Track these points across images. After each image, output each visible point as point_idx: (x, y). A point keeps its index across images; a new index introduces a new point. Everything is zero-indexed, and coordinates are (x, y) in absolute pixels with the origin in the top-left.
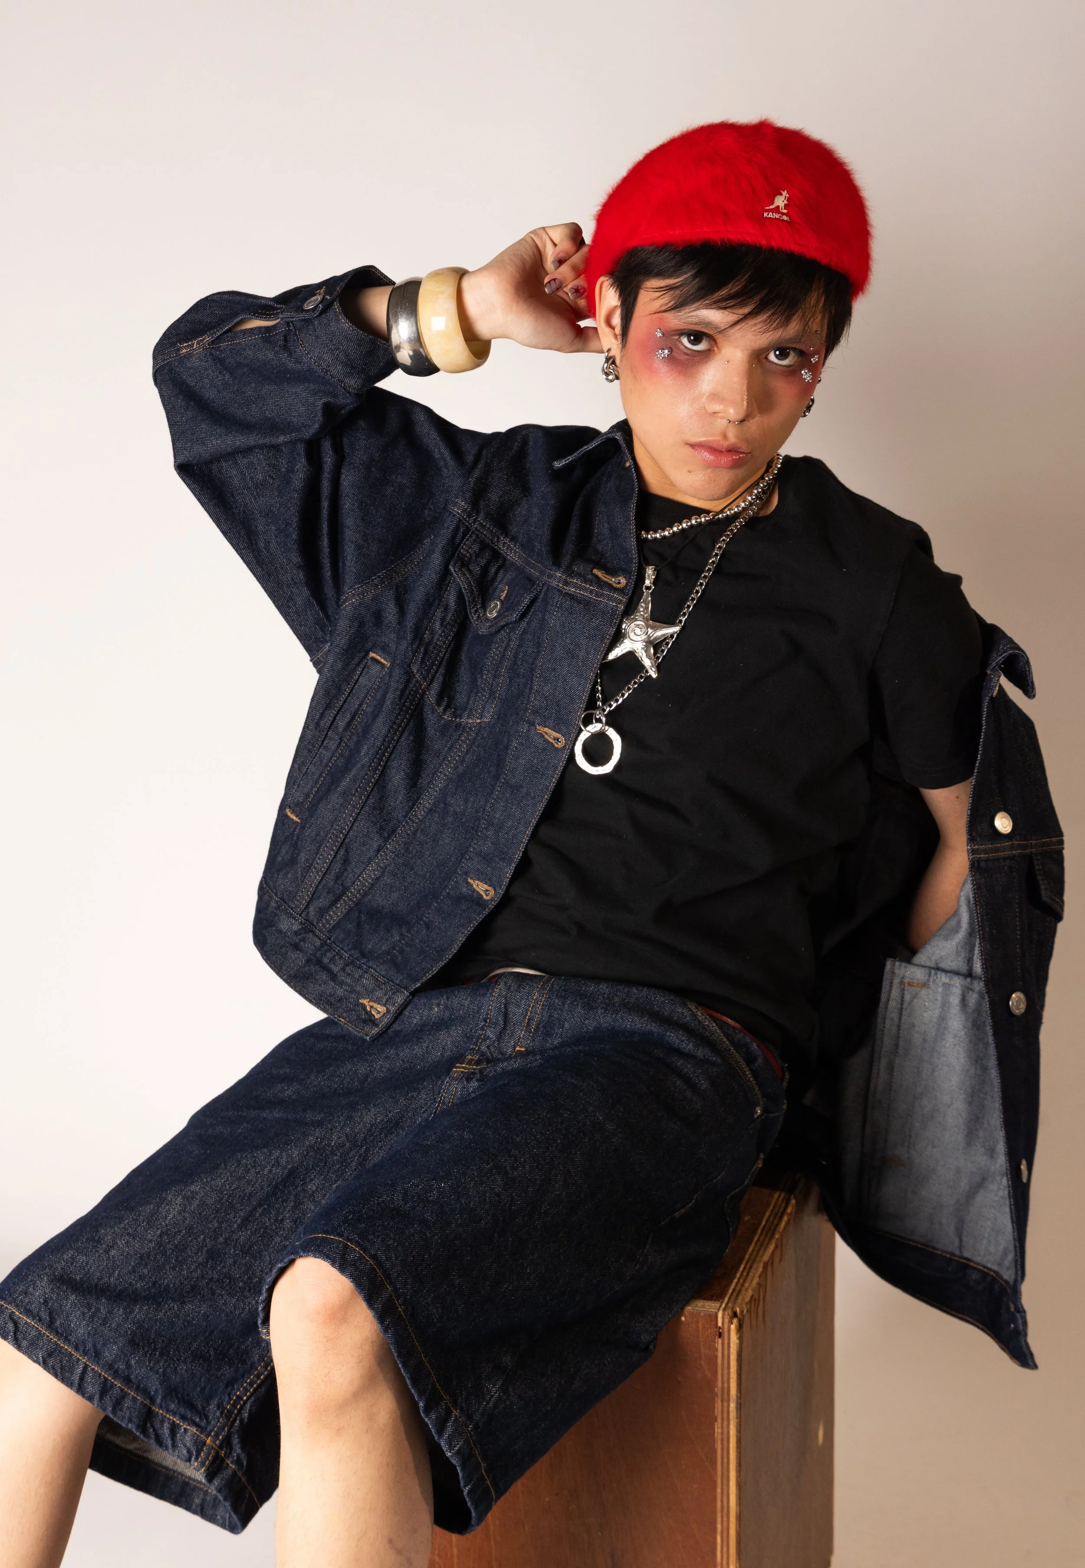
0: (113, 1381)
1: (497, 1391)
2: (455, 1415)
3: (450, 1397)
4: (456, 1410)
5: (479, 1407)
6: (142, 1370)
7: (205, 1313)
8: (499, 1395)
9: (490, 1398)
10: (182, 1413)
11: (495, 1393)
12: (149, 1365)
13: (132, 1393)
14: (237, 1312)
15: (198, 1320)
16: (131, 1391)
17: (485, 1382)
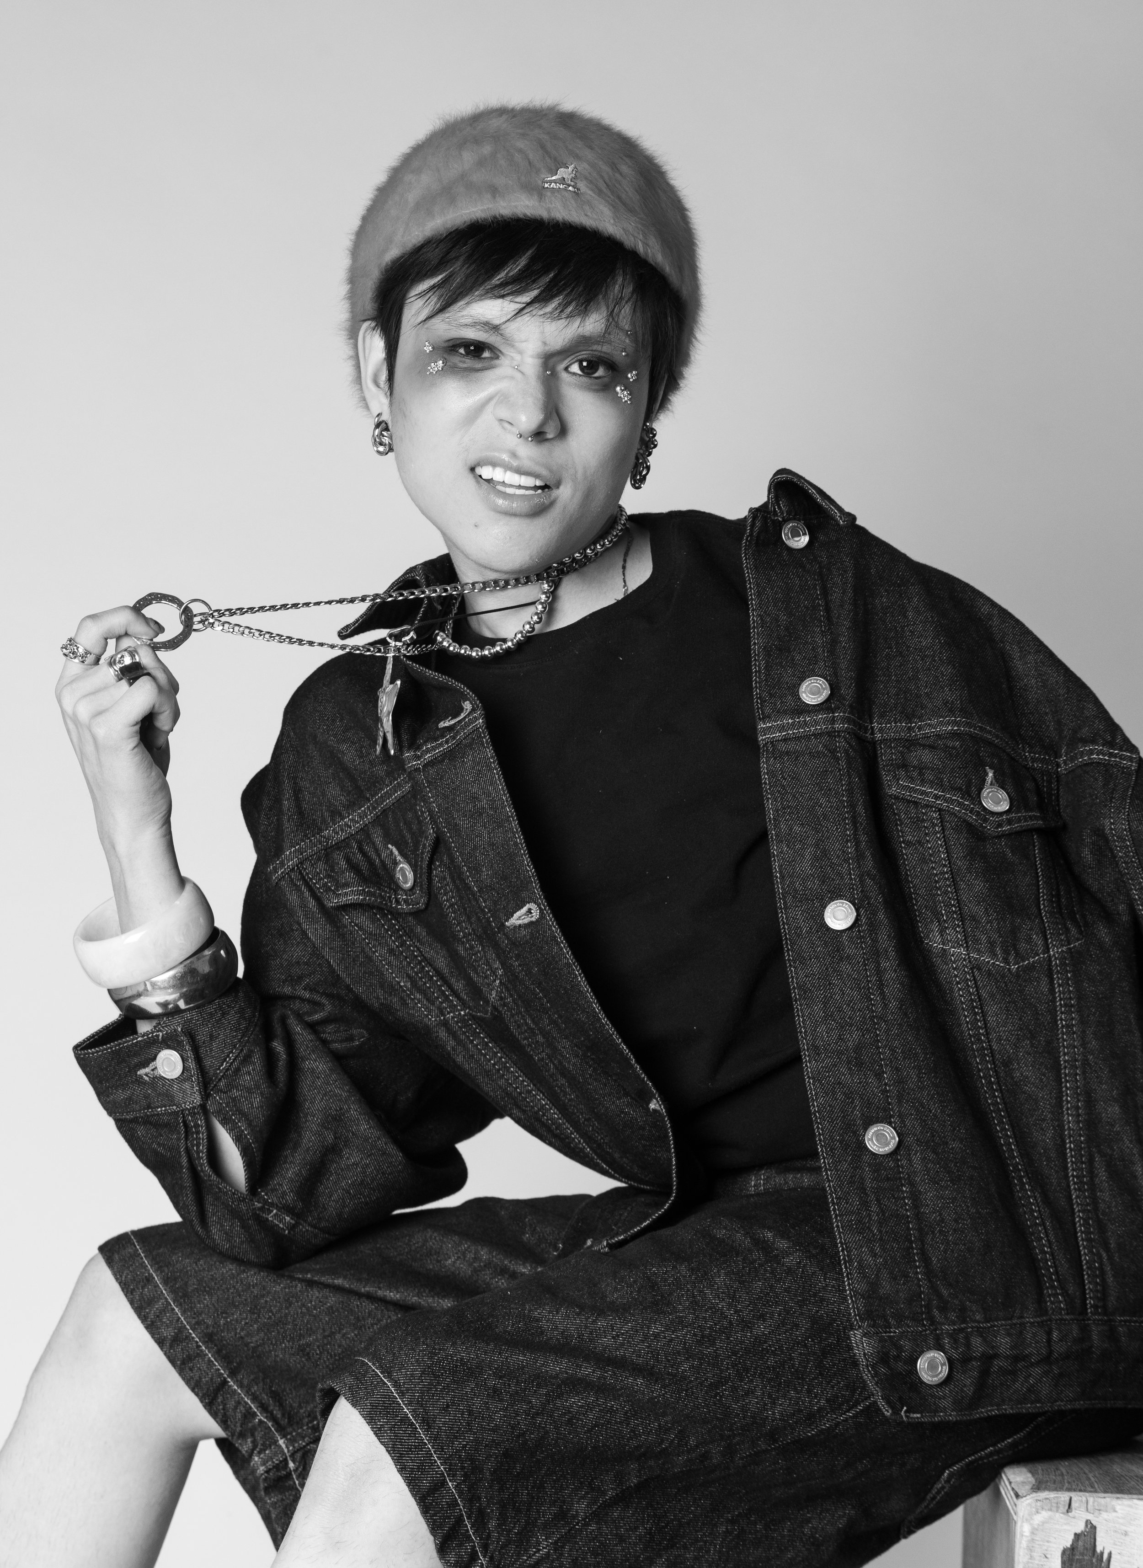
0: (190, 1331)
1: (547, 1545)
2: (482, 1563)
3: (480, 1540)
4: (484, 1557)
5: (516, 1560)
6: (230, 1335)
7: (331, 1307)
8: (549, 1552)
9: (535, 1552)
10: (264, 1402)
11: (544, 1548)
12: (239, 1333)
13: (210, 1356)
14: (370, 1321)
15: (320, 1312)
16: (209, 1352)
17: (539, 1531)
